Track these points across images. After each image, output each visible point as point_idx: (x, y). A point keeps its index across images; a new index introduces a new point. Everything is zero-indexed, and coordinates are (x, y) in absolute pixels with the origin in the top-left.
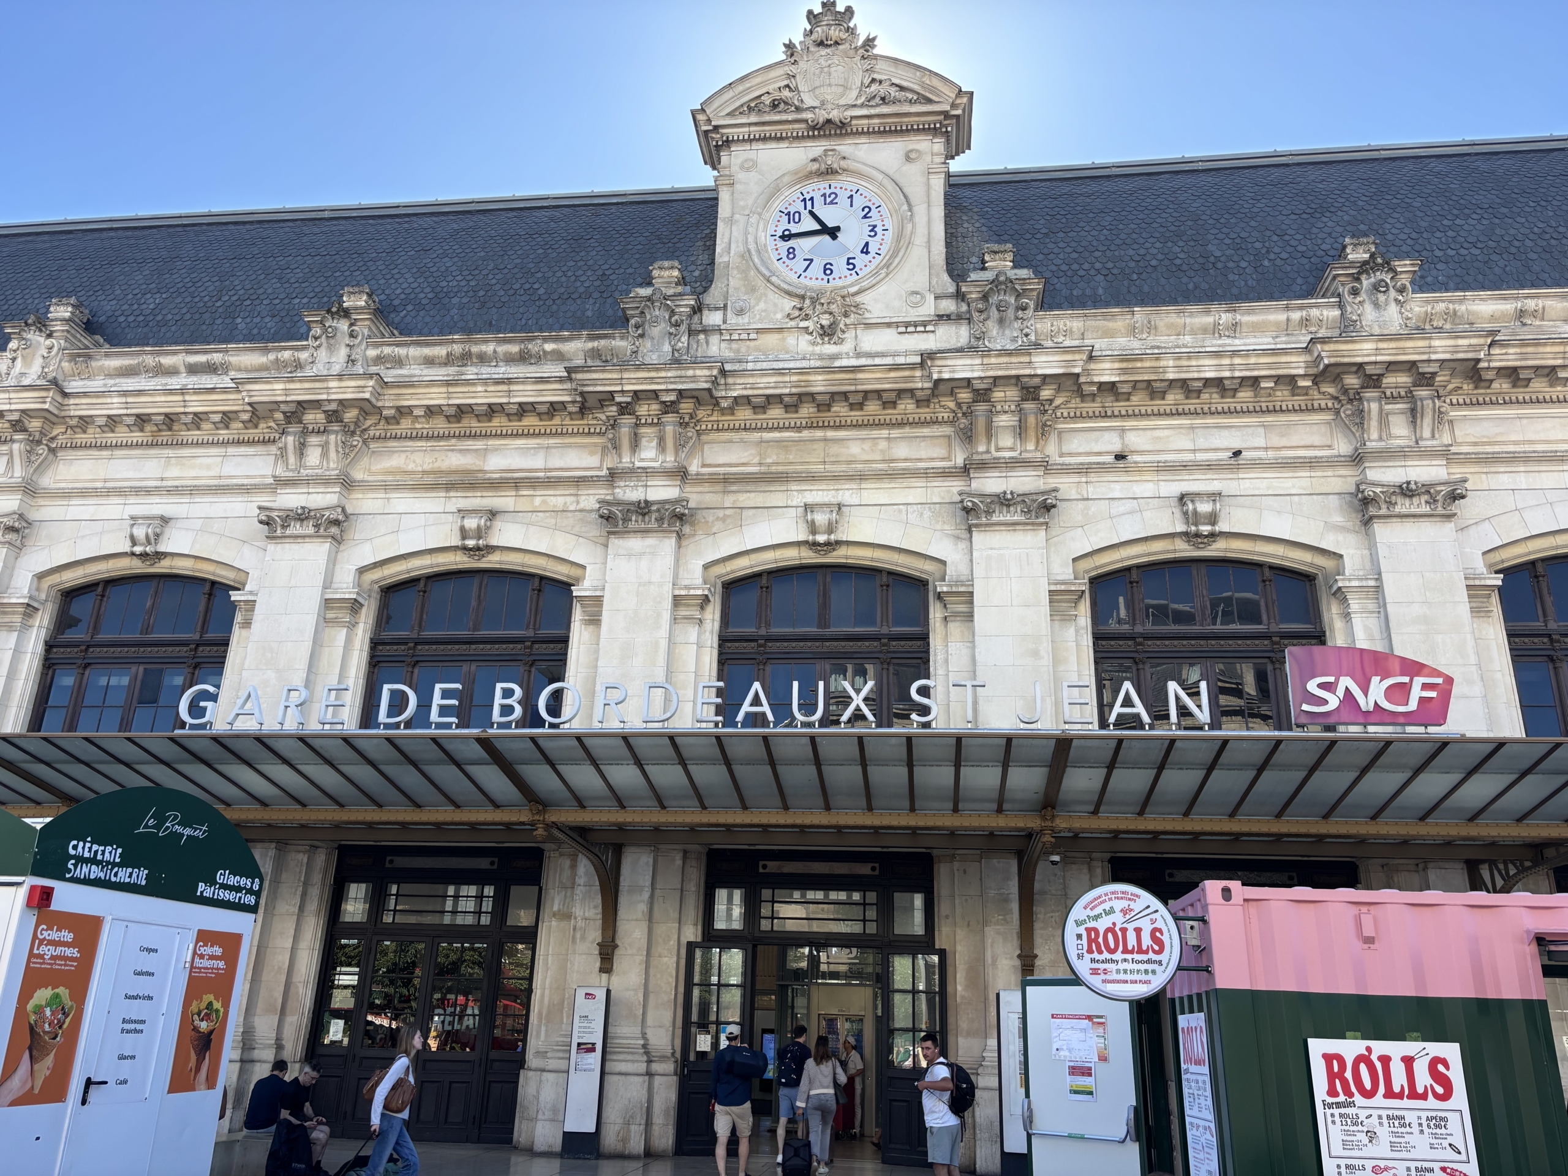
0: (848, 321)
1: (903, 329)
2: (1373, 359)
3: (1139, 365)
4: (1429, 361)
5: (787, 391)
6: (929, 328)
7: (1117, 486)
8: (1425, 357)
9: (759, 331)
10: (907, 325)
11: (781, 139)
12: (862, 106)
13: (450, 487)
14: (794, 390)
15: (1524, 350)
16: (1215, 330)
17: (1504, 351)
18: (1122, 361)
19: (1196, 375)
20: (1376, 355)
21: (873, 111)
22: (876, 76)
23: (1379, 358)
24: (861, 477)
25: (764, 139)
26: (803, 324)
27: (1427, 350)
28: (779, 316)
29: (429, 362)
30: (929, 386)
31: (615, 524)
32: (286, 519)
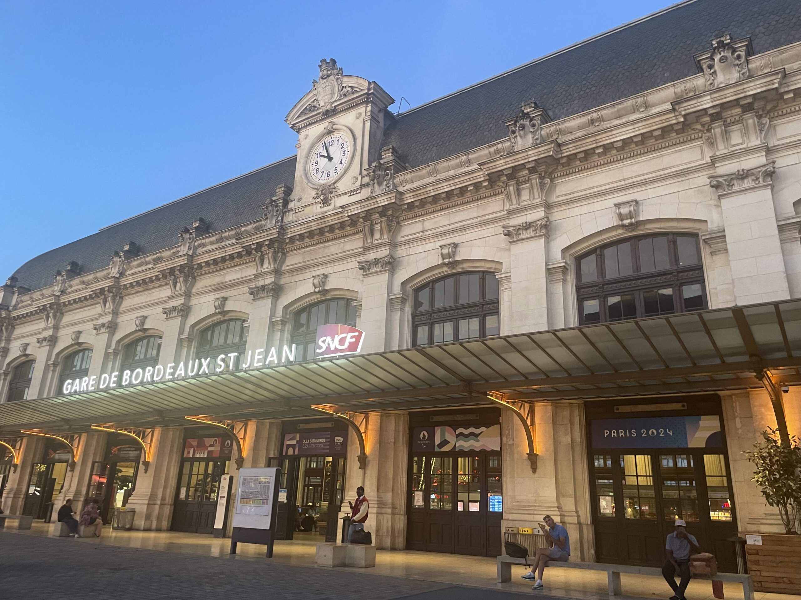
0: (332, 195)
1: (349, 194)
2: (505, 167)
3: (419, 192)
4: (529, 162)
5: (304, 231)
6: (359, 191)
7: (420, 247)
8: (526, 161)
9: (304, 207)
10: (351, 192)
11: (315, 123)
12: (339, 100)
13: (215, 290)
14: (307, 230)
15: (576, 144)
16: (461, 165)
17: (567, 147)
18: (413, 192)
19: (441, 191)
20: (506, 165)
21: (341, 101)
22: (344, 85)
23: (508, 166)
25: (310, 125)
26: (317, 200)
27: (527, 157)
28: (311, 198)
29: (212, 243)
30: (348, 219)
31: (254, 296)
32: (170, 311)
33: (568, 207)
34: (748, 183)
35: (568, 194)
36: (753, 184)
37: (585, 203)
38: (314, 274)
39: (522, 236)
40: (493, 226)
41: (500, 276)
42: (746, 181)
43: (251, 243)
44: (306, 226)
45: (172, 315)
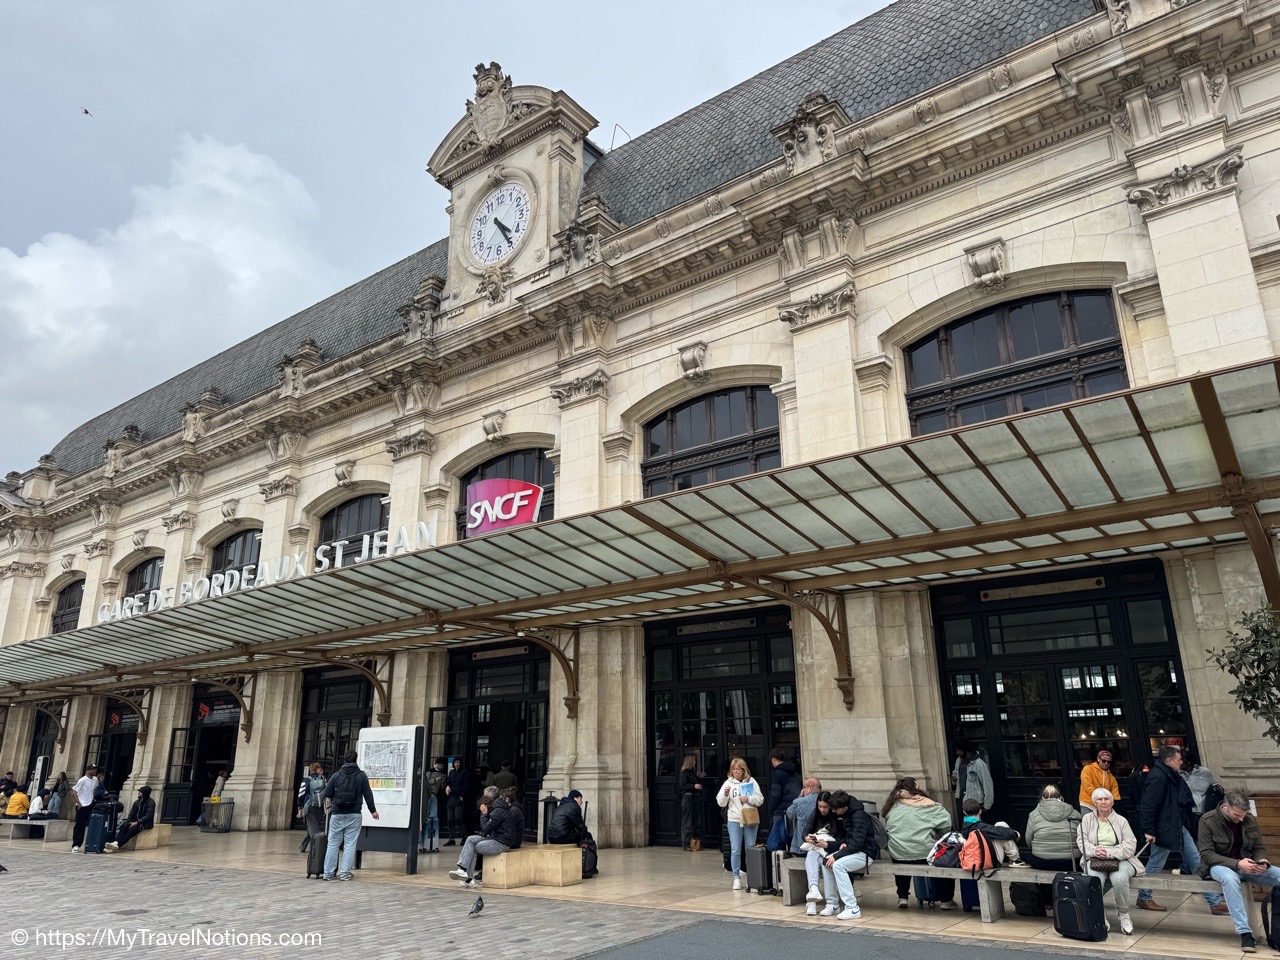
0: (505, 284)
1: (533, 280)
2: (777, 205)
3: (641, 263)
4: (817, 192)
5: (465, 345)
6: (547, 273)
7: (648, 354)
8: (812, 190)
9: (465, 306)
10: (535, 275)
11: (473, 170)
12: (508, 127)
13: (337, 451)
14: (469, 343)
15: (895, 154)
17: (879, 161)
19: (676, 258)
20: (779, 201)
21: (512, 130)
22: (515, 103)
23: (782, 203)
24: (513, 390)
25: (466, 173)
26: (484, 294)
27: (812, 184)
28: (474, 292)
29: (329, 377)
30: (532, 318)
31: (395, 455)
32: (271, 489)
33: (886, 264)
34: (1196, 190)
35: (886, 242)
36: (1205, 190)
37: (915, 254)
38: (486, 412)
39: (810, 320)
40: (764, 308)
41: (778, 390)
42: (1191, 187)
43: (384, 370)
44: (467, 336)
45: (274, 495)
